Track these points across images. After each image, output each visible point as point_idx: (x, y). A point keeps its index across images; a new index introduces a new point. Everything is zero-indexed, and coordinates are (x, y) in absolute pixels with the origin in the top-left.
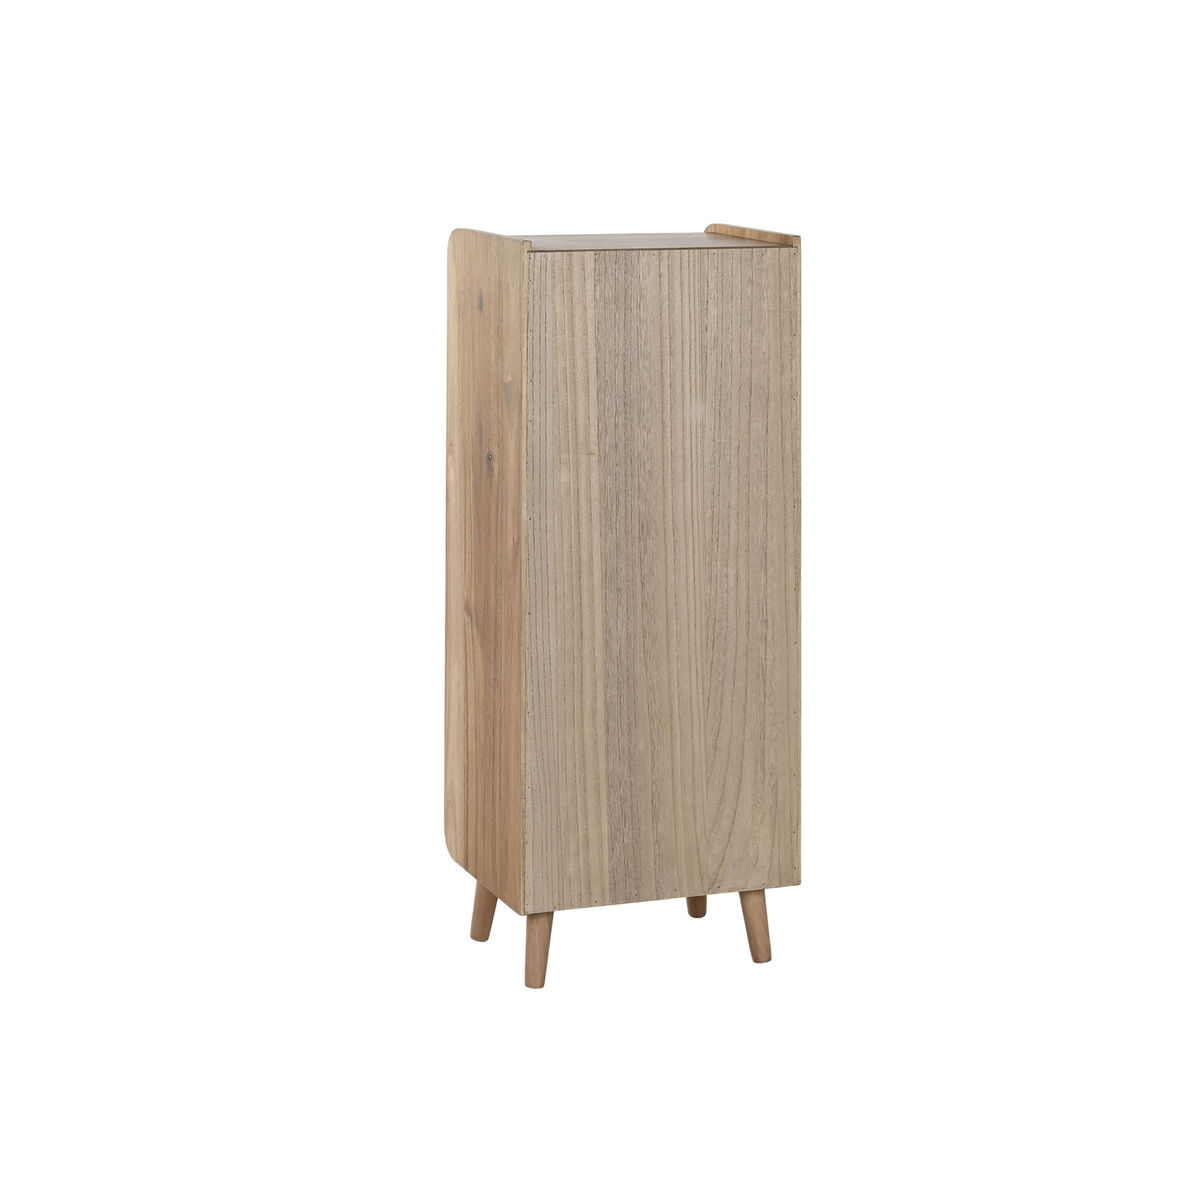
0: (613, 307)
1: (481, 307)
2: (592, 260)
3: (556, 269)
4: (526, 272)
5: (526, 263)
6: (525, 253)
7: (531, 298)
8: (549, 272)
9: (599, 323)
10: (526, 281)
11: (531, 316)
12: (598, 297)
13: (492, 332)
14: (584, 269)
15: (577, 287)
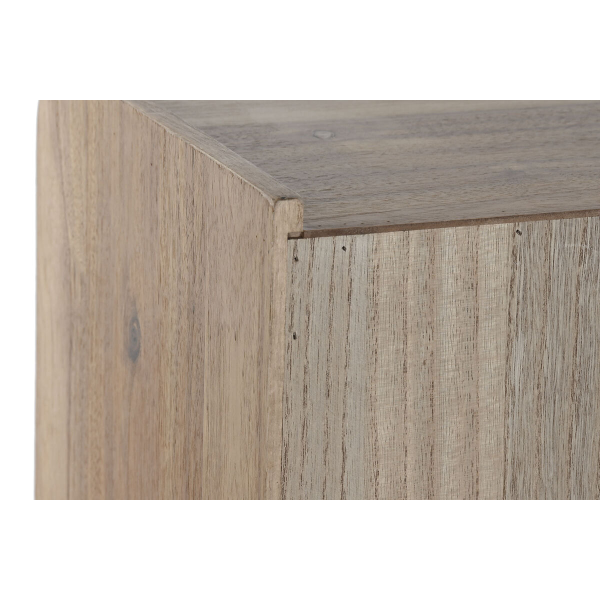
0: (567, 407)
1: (134, 354)
2: (505, 253)
3: (384, 291)
4: (280, 307)
5: (282, 277)
6: (281, 241)
7: (296, 397)
8: (360, 302)
9: (517, 464)
10: (281, 338)
11: (295, 458)
12: (517, 376)
13: (167, 454)
14: (474, 287)
15: (449, 350)
